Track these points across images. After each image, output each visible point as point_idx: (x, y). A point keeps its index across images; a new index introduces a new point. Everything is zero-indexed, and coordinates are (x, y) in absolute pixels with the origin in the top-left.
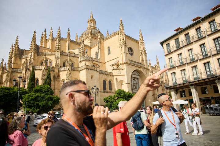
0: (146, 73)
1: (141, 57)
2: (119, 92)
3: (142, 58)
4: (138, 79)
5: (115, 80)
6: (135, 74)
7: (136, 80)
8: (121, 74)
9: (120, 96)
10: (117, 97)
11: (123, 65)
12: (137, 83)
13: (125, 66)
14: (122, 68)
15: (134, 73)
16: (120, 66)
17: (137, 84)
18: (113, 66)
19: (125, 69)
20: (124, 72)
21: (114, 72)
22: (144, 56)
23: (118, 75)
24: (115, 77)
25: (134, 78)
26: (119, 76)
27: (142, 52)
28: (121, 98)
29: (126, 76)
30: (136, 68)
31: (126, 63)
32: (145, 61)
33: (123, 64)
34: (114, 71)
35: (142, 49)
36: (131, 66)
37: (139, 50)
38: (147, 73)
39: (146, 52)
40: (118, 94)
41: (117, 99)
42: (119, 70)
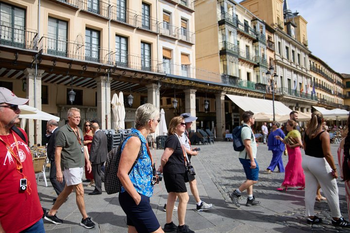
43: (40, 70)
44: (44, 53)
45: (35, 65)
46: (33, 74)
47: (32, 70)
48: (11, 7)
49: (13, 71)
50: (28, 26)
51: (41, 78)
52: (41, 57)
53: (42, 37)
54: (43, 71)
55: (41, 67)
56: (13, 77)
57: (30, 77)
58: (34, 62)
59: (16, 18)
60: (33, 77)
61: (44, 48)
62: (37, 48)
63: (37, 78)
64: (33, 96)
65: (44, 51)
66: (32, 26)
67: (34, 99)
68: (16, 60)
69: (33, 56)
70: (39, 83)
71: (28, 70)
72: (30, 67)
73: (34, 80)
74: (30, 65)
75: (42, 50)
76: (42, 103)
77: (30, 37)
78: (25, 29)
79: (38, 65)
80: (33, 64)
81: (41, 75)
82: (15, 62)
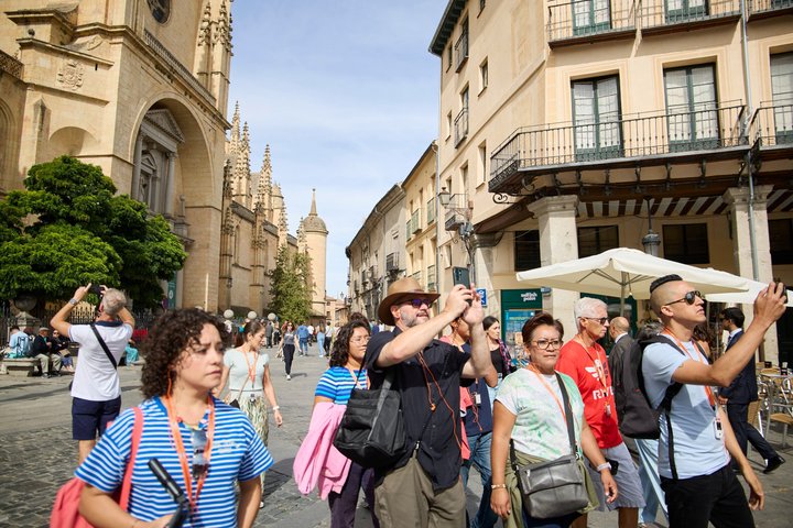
0: (211, 139)
1: (200, 51)
2: (62, 177)
3: (208, 59)
4: (166, 154)
5: (29, 112)
6: (160, 123)
7: (157, 158)
8: (79, 91)
9: (64, 209)
10: (36, 210)
11: (106, 42)
12: (158, 175)
13: (115, 52)
14: (97, 55)
15: (154, 117)
16: (79, 41)
17: (158, 183)
18: (26, 22)
19: (116, 70)
20: (106, 83)
21: (28, 58)
22: (218, 50)
23: (58, 86)
24: (32, 98)
25: (149, 142)
26: (65, 101)
27: (214, 31)
28: (72, 221)
29: (110, 112)
30: (170, 92)
31: (126, 33)
32: (217, 79)
33: (104, 31)
34: (30, 52)
35: (215, 16)
36: (153, 66)
37: (199, 15)
38: (215, 142)
39: (230, 38)
40: (51, 187)
41: (37, 226)
42: (71, 61)
43: (760, 187)
44: (767, 145)
45: (747, 177)
46: (744, 200)
47: (742, 191)
48: (684, 72)
49: (702, 201)
50: (722, 98)
51: (764, 205)
52: (759, 156)
53: (758, 110)
54: (768, 189)
55: (761, 179)
56: (707, 212)
57: (737, 207)
58: (745, 172)
59: (696, 90)
60: (744, 206)
61: (764, 134)
62: (747, 138)
63: (757, 206)
64: (750, 249)
65: (765, 142)
66: (731, 93)
67: (753, 255)
68: (703, 177)
69: (739, 158)
70: (761, 219)
71: (733, 192)
72: (736, 185)
73: (749, 212)
74: (734, 181)
75: (758, 142)
76: (773, 263)
77: (729, 119)
78: (717, 106)
79: (754, 176)
80: (743, 177)
81: (764, 197)
82: (702, 180)
